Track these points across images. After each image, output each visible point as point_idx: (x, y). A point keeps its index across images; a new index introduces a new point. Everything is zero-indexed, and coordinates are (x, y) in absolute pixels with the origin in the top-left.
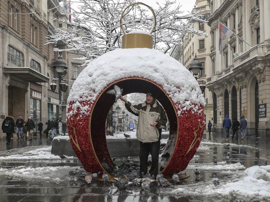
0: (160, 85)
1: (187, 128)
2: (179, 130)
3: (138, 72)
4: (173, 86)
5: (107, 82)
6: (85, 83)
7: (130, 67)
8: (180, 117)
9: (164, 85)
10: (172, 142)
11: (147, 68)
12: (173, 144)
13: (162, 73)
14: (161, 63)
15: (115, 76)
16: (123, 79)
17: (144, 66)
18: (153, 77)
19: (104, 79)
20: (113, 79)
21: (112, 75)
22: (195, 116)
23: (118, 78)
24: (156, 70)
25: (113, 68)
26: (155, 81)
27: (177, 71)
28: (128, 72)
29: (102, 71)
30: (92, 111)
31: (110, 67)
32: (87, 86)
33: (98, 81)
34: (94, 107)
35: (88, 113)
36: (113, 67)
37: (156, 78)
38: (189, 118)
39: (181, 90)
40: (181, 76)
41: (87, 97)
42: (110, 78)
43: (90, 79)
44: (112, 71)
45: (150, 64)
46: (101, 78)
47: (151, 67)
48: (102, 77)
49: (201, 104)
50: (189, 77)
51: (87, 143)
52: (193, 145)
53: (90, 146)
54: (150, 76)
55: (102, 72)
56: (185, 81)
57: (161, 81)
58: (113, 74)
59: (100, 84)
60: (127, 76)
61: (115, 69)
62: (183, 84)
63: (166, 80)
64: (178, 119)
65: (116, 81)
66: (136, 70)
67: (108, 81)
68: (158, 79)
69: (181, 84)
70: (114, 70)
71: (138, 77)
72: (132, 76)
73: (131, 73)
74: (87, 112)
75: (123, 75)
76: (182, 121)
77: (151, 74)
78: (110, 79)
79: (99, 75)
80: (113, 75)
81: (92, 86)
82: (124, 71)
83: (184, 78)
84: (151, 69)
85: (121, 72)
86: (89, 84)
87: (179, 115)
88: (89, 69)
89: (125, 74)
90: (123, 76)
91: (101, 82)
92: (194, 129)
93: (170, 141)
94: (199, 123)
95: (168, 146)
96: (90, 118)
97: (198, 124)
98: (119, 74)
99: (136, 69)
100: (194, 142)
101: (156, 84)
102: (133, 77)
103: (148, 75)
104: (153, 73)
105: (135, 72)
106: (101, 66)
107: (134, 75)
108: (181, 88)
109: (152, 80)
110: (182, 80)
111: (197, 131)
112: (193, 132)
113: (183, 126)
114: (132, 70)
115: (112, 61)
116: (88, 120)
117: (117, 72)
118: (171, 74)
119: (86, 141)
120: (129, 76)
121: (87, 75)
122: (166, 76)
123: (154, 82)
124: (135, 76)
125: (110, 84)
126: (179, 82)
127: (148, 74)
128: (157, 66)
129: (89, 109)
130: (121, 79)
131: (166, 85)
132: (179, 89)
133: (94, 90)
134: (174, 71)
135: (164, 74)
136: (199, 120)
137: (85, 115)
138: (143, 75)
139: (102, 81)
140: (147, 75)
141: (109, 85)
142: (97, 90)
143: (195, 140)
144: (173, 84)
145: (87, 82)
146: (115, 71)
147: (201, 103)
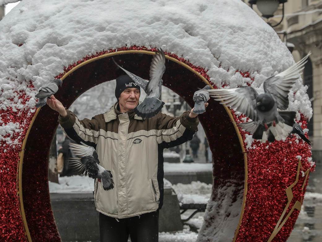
0: (200, 69)
1: (269, 180)
2: (248, 185)
3: (144, 34)
4: (232, 70)
5: (65, 61)
6: (5, 63)
7: (122, 22)
8: (251, 153)
9: (211, 70)
10: (219, 206)
11: (166, 23)
12: (222, 212)
13: (204, 37)
14: (202, 9)
15: (83, 45)
16: (104, 52)
17: (158, 20)
18: (182, 49)
19: (55, 54)
20: (81, 52)
21: (76, 42)
22: (289, 146)
23: (93, 52)
24: (189, 30)
25: (79, 26)
26: (186, 58)
27: (241, 29)
28: (118, 34)
29: (49, 30)
30: (26, 136)
31: (72, 21)
32: (12, 70)
33: (41, 58)
34: (30, 126)
35: (16, 141)
36: (78, 22)
37: (189, 50)
38: (273, 153)
39: (253, 79)
40: (251, 43)
41: (12, 100)
42: (71, 51)
43: (17, 53)
44: (76, 32)
45: (174, 14)
46: (49, 51)
47: (176, 21)
48: (51, 47)
49: (302, 115)
50: (272, 44)
51: (13, 219)
52: (282, 221)
53: (20, 226)
54: (174, 46)
55: (50, 35)
56: (263, 56)
57: (204, 57)
58: (79, 40)
59: (47, 67)
60: (115, 45)
61: (83, 26)
62: (259, 64)
63: (216, 55)
64: (246, 155)
65: (87, 58)
66: (138, 31)
67: (68, 58)
68: (196, 54)
69: (252, 64)
70: (82, 29)
71: (144, 48)
72: (129, 46)
73: (126, 38)
74: (13, 138)
75: (105, 43)
76: (258, 161)
77: (177, 40)
78: (73, 54)
79: (41, 41)
80: (80, 43)
81: (25, 71)
82: (109, 33)
83: (261, 48)
84: (177, 28)
85: (99, 35)
86: (16, 65)
87: (249, 146)
88: (15, 24)
89: (110, 40)
90: (106, 45)
91: (49, 62)
92: (287, 179)
93: (215, 203)
94: (300, 163)
95: (211, 218)
96: (21, 154)
97: (297, 167)
98: (94, 41)
99: (139, 27)
100: (286, 214)
101: (190, 65)
102: (132, 48)
103: (169, 44)
104: (181, 38)
105: (137, 35)
106: (47, 18)
107: (134, 42)
108: (252, 75)
109: (179, 56)
110: (256, 55)
111: (293, 185)
112: (285, 187)
113: (260, 174)
114: (128, 31)
115: (75, 7)
116: (15, 159)
117: (89, 35)
118: (228, 38)
119: (9, 213)
120: (120, 46)
121: (11, 41)
122: (215, 45)
123: (185, 62)
124: (135, 46)
125: (71, 67)
126: (249, 61)
127: (168, 39)
128: (193, 19)
129: (17, 131)
130: (100, 54)
131: (215, 68)
132: (248, 79)
133: (31, 82)
134: (234, 29)
135: (211, 40)
136: (299, 157)
137: (8, 146)
138: (157, 43)
139: (52, 58)
140: (166, 43)
141: (69, 70)
142: (39, 83)
143: (289, 209)
144: (234, 65)
145: (11, 59)
146: (86, 31)
147: (302, 112)
